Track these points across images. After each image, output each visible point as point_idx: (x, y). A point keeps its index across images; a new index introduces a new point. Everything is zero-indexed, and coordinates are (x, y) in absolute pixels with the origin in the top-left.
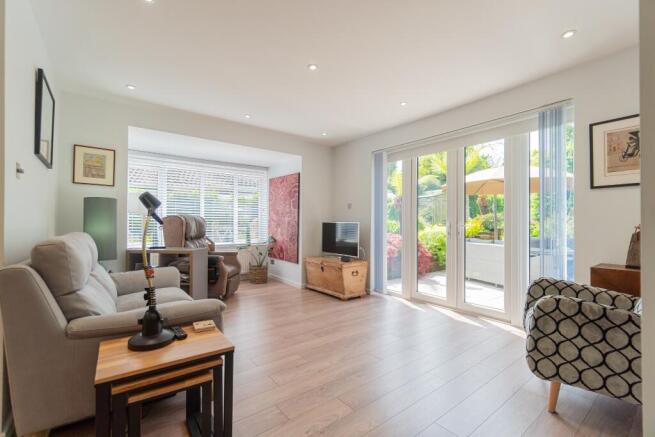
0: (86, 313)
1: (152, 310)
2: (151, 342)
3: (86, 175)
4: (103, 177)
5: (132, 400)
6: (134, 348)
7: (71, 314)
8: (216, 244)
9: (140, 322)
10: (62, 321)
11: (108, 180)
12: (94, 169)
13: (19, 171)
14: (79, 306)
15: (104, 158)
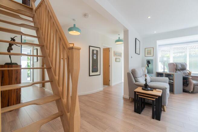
0: (138, 82)
1: (146, 83)
2: (146, 89)
3: (147, 54)
4: (151, 54)
5: (139, 96)
6: (143, 89)
7: (136, 81)
8: (192, 72)
9: (144, 85)
10: (134, 82)
11: (152, 55)
12: (149, 53)
13: (132, 57)
14: (137, 80)
15: (151, 50)
